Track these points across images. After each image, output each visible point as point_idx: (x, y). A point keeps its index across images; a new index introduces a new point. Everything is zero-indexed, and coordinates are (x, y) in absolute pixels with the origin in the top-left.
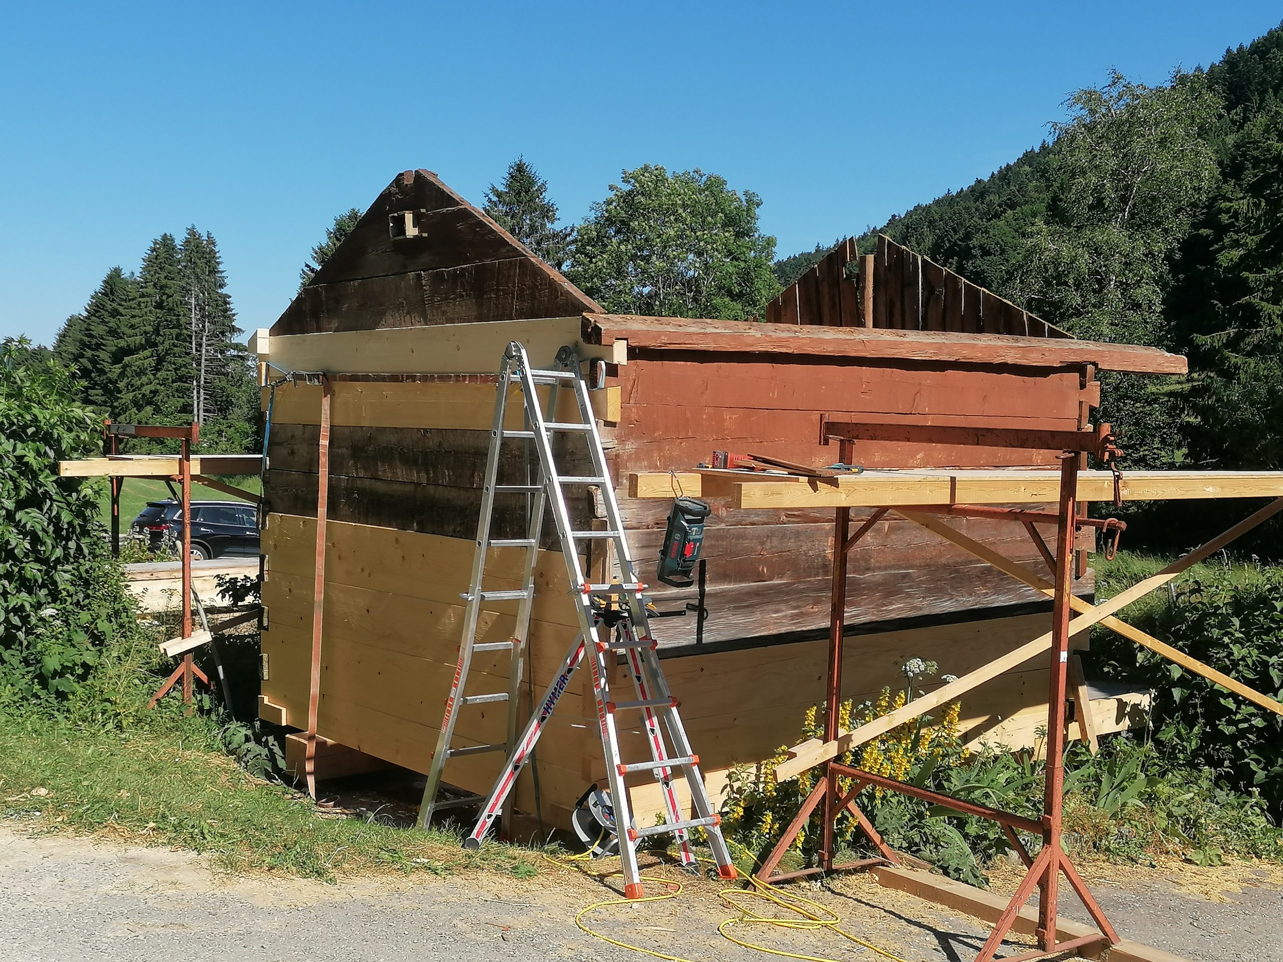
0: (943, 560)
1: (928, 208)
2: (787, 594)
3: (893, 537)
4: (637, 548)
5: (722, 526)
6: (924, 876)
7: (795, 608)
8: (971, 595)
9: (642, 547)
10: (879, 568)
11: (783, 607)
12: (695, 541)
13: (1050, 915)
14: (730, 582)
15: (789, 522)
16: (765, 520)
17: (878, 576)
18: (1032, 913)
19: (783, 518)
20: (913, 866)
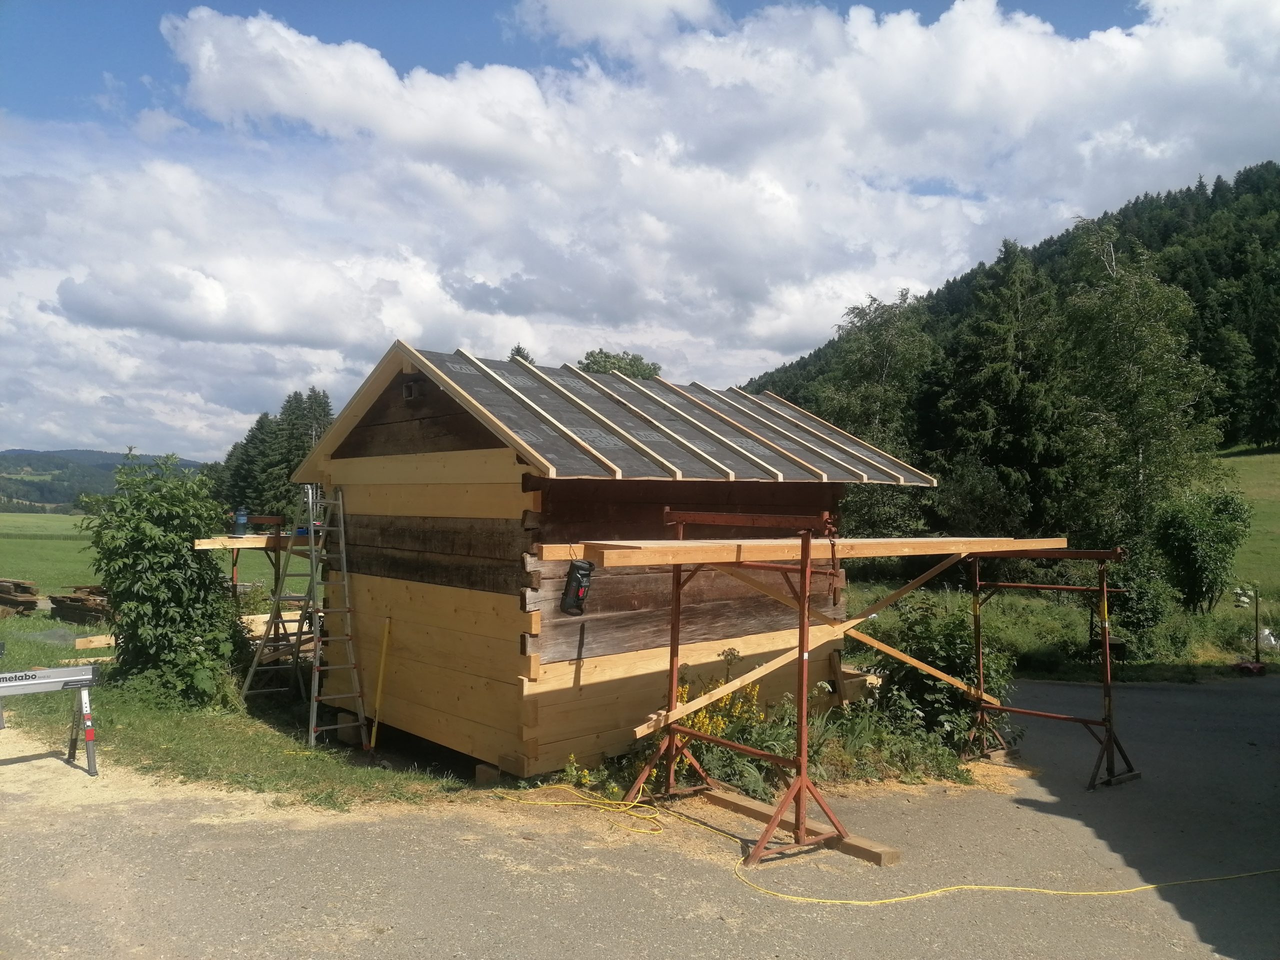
0: (750, 595)
1: (772, 373)
2: (651, 618)
3: (718, 581)
4: (553, 591)
5: (608, 576)
6: (733, 797)
7: (656, 626)
8: (768, 616)
9: (557, 590)
10: (709, 601)
11: (647, 626)
12: (585, 586)
13: (801, 821)
14: (613, 611)
15: (651, 573)
16: (636, 571)
17: (708, 605)
18: (790, 817)
19: (647, 570)
20: (727, 790)
